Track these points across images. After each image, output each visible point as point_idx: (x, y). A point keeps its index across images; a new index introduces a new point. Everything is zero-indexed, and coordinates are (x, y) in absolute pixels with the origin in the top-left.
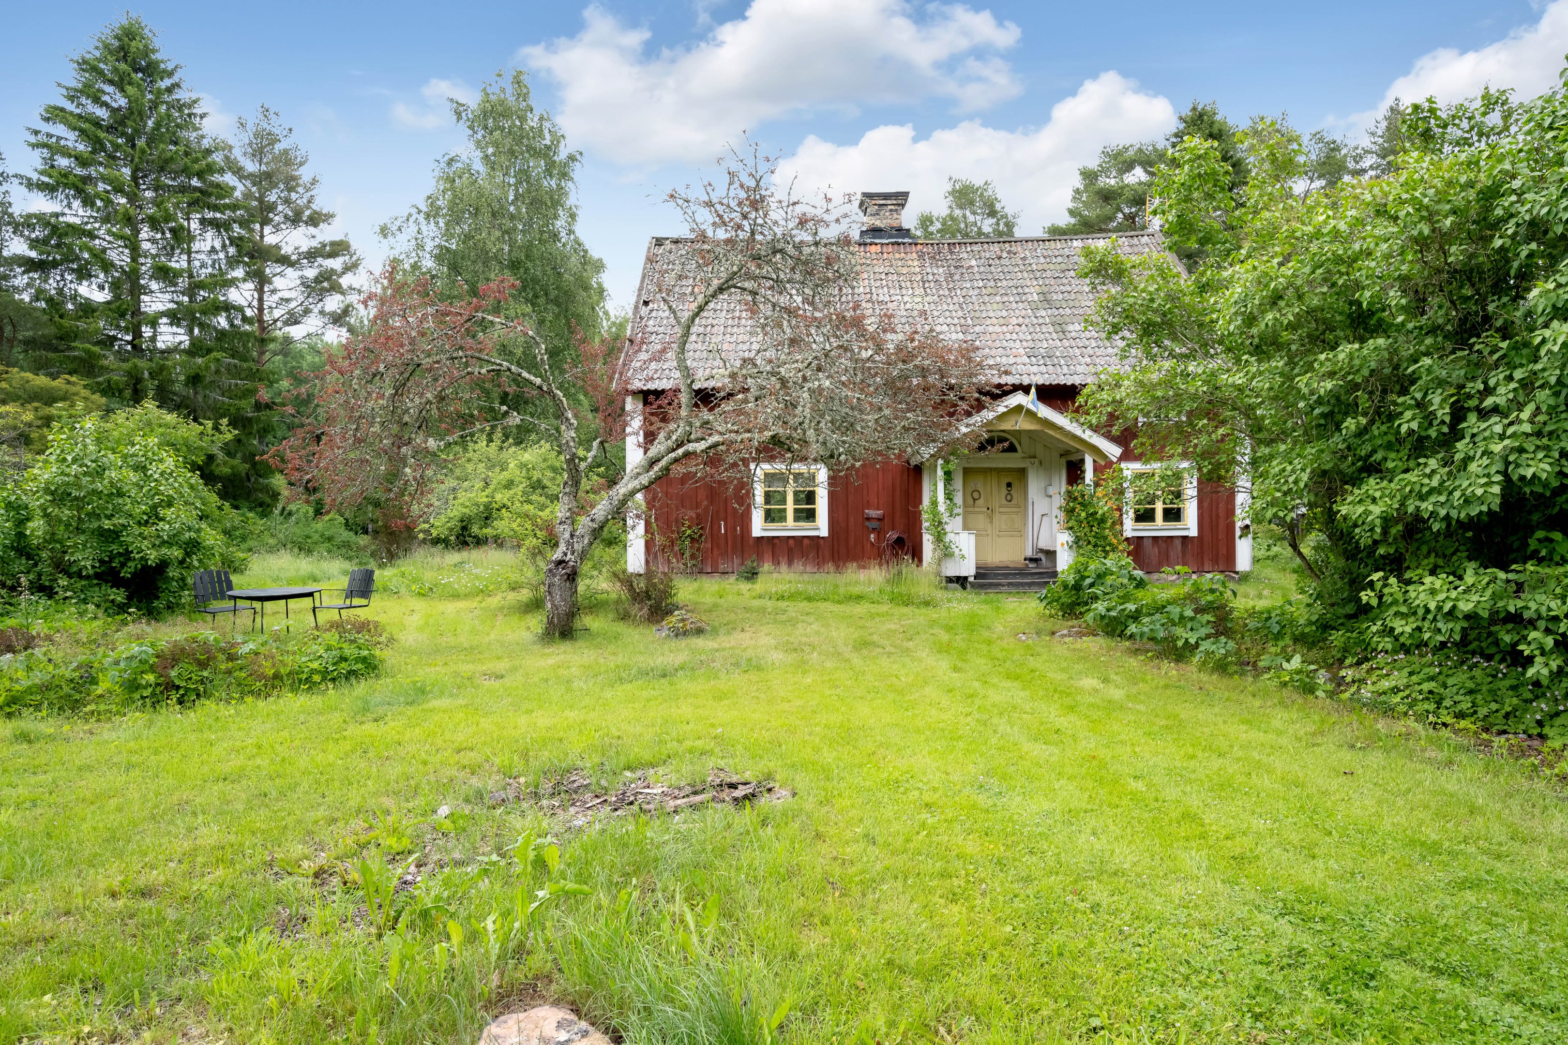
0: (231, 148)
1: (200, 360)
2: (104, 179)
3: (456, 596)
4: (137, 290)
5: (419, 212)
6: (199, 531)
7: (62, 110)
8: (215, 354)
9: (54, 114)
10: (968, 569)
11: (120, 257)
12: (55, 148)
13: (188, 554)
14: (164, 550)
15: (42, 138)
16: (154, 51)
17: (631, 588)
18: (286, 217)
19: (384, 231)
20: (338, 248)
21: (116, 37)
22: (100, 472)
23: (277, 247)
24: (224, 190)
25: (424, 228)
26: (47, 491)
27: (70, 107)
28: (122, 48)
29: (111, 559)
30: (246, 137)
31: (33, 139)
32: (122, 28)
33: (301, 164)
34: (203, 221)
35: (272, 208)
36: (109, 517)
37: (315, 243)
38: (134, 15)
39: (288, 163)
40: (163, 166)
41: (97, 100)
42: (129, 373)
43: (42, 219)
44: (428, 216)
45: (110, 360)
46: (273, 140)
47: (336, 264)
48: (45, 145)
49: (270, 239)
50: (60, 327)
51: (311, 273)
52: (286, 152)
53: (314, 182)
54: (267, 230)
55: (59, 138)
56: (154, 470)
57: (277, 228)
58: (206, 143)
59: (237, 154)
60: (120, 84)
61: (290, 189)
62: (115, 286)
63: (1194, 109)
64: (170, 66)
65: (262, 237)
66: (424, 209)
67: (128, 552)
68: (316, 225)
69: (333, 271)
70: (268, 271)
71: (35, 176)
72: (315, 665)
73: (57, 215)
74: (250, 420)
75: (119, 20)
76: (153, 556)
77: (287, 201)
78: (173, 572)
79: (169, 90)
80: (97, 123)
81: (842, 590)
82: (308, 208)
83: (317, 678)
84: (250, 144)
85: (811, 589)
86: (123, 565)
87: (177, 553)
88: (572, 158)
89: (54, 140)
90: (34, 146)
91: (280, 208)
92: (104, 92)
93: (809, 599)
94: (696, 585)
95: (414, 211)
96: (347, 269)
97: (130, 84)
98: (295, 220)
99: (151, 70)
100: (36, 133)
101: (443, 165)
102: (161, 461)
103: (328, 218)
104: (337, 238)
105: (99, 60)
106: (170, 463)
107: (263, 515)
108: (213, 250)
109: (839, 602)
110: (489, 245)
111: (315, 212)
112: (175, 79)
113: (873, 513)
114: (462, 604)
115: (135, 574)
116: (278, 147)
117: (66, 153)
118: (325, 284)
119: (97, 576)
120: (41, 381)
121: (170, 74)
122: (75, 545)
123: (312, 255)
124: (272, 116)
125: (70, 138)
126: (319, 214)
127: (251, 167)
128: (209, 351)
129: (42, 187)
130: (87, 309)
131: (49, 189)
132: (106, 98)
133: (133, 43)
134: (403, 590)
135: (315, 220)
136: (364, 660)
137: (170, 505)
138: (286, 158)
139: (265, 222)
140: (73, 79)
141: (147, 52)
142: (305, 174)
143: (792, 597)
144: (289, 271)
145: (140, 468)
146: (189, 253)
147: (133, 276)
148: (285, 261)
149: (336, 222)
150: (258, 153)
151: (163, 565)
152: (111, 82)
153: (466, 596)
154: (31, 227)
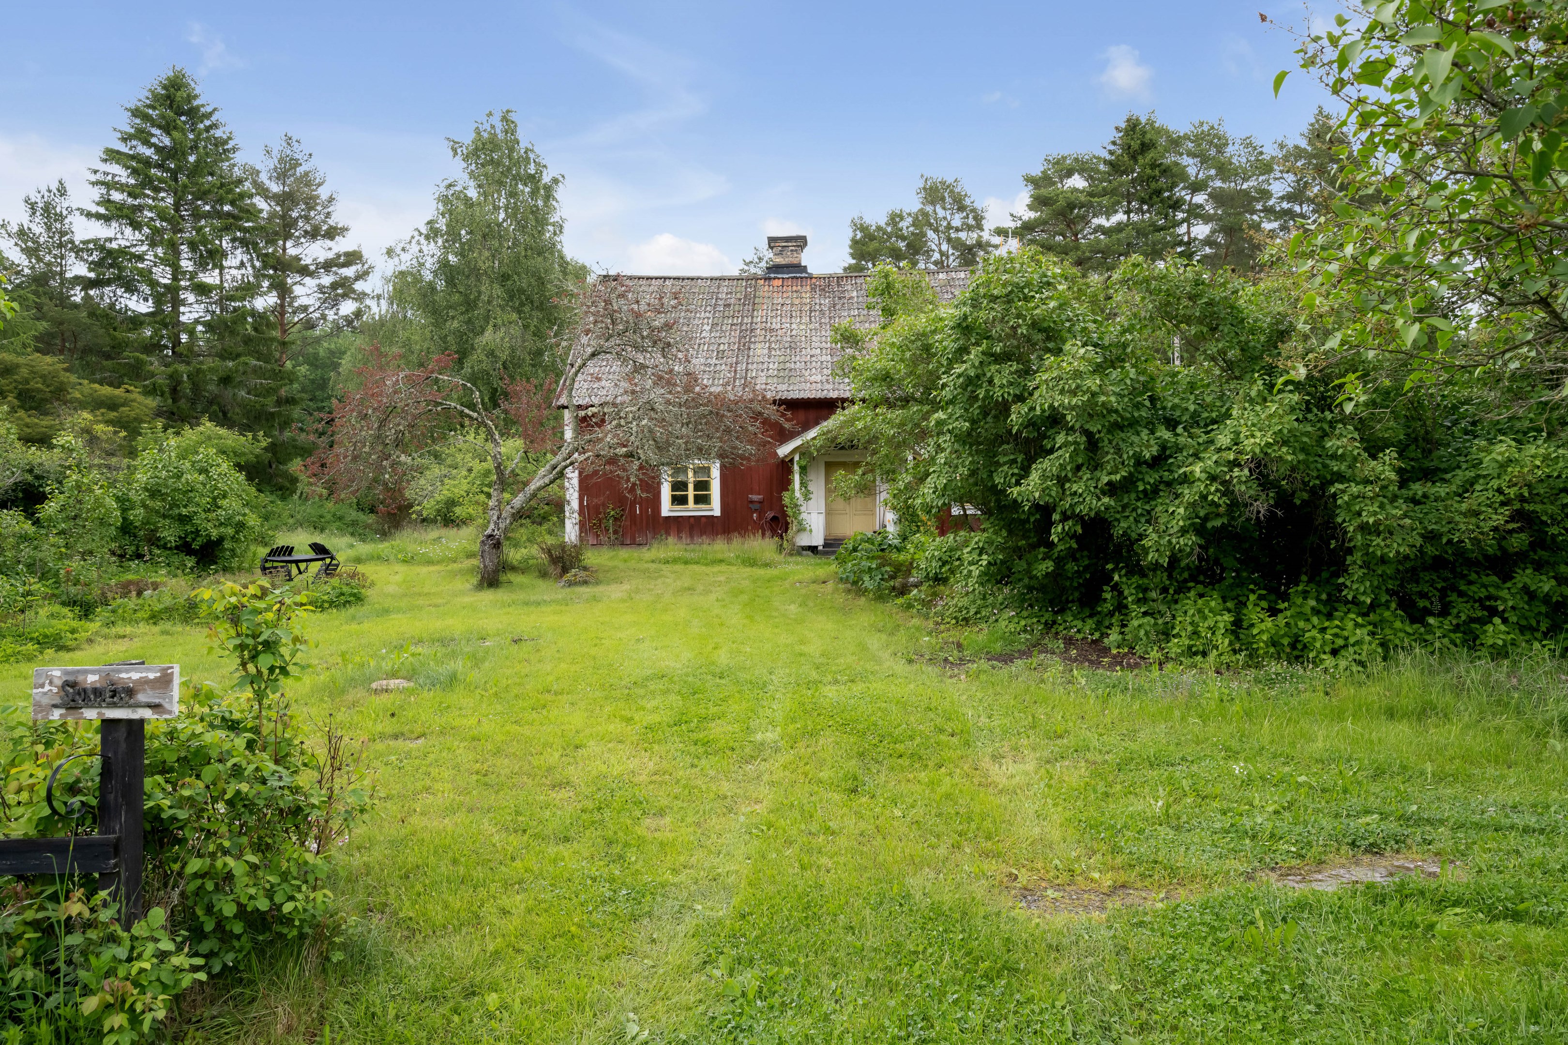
0: (258, 172)
1: (230, 364)
2: (151, 209)
3: (430, 562)
4: (177, 303)
5: (421, 234)
6: (245, 515)
7: (118, 152)
8: (242, 359)
9: (112, 156)
10: (818, 540)
11: (162, 274)
12: (110, 185)
13: (237, 532)
14: (222, 530)
15: (99, 177)
16: (196, 97)
17: (551, 555)
18: (306, 232)
19: (390, 252)
20: (352, 258)
21: (165, 87)
22: (179, 476)
23: (298, 259)
24: (252, 213)
25: (425, 248)
26: (146, 489)
27: (123, 148)
28: (168, 97)
29: (186, 536)
30: (272, 163)
31: (93, 178)
32: (168, 79)
33: (319, 185)
34: (234, 240)
35: (294, 223)
36: (185, 506)
37: (331, 255)
38: (178, 68)
39: (308, 184)
40: (202, 195)
41: (147, 143)
42: (171, 377)
43: (99, 245)
44: (427, 238)
45: (154, 364)
46: (296, 164)
47: (349, 272)
48: (103, 183)
49: (292, 251)
50: (114, 338)
51: (327, 280)
52: (306, 174)
53: (331, 200)
54: (289, 244)
55: (114, 176)
56: (213, 472)
57: (297, 244)
58: (237, 172)
59: (264, 178)
60: (167, 129)
61: (310, 208)
62: (159, 301)
63: (1128, 121)
64: (209, 109)
65: (284, 250)
66: (424, 231)
67: (198, 531)
68: (332, 238)
69: (346, 278)
70: (289, 281)
71: (94, 209)
72: (326, 598)
73: (110, 240)
74: (272, 415)
75: (165, 73)
76: (214, 534)
77: (307, 218)
78: (227, 545)
79: (208, 129)
80: (147, 163)
81: (710, 557)
82: (324, 222)
83: (326, 605)
84: (275, 169)
85: (688, 555)
86: (194, 540)
87: (230, 531)
88: (556, 181)
89: (110, 178)
90: (94, 184)
91: (300, 224)
92: (153, 135)
93: (686, 563)
94: (612, 553)
95: (416, 234)
96: (358, 278)
97: (175, 128)
98: (314, 234)
99: (194, 114)
100: (96, 172)
101: (442, 189)
102: (218, 465)
103: (342, 231)
104: (350, 249)
105: (148, 106)
106: (225, 466)
107: (283, 498)
108: (242, 264)
109: (707, 565)
110: (480, 264)
111: (331, 227)
112: (214, 118)
113: (755, 497)
114: (432, 568)
115: (201, 547)
116: (300, 170)
117: (121, 188)
118: (340, 291)
119: (177, 548)
120: (106, 390)
121: (208, 115)
122: (164, 526)
123: (328, 266)
124: (296, 144)
125: (122, 174)
126: (335, 228)
127: (275, 188)
128: (238, 356)
129: (98, 216)
130: (136, 321)
131: (106, 219)
132: (154, 140)
133: (179, 94)
134: (392, 558)
135: (332, 233)
136: (354, 595)
137: (224, 497)
138: (306, 180)
139: (287, 236)
140: (126, 124)
141: (190, 98)
142: (323, 193)
143: (675, 561)
144: (307, 280)
145: (203, 471)
146: (222, 268)
147: (173, 290)
148: (304, 271)
149: (349, 235)
150: (281, 175)
151: (221, 539)
152: (160, 127)
153: (439, 562)
154: (90, 252)
